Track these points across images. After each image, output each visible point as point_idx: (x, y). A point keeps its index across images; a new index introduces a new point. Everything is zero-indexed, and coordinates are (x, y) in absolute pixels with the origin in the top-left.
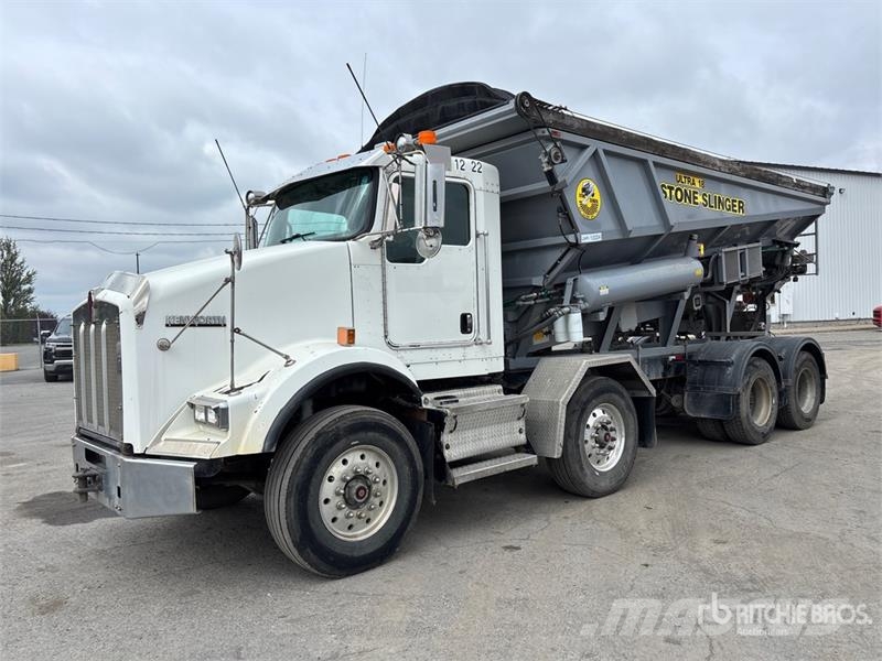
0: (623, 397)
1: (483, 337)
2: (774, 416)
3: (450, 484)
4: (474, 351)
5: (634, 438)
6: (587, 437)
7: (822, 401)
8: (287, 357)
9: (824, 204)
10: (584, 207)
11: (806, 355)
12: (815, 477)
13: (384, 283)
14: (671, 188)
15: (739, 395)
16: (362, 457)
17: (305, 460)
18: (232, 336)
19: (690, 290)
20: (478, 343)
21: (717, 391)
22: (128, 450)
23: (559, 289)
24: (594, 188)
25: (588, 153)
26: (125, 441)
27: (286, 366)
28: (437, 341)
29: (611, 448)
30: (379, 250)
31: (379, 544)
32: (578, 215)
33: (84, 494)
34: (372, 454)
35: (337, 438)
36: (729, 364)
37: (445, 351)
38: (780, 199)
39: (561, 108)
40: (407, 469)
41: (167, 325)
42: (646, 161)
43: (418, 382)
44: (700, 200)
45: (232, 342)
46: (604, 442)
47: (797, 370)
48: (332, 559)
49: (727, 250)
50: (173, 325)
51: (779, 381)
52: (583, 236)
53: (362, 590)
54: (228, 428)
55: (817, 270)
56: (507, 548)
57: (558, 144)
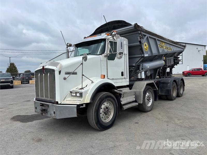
0: (152, 90)
1: (126, 77)
2: (176, 94)
3: (123, 109)
4: (124, 80)
5: (154, 99)
6: (146, 99)
7: (184, 91)
8: (92, 81)
9: (184, 49)
10: (145, 48)
11: (181, 81)
12: (189, 107)
13: (107, 65)
14: (159, 45)
15: (171, 90)
16: (107, 103)
17: (98, 104)
18: (82, 76)
19: (162, 67)
20: (125, 78)
21: (166, 89)
22: (57, 103)
23: (138, 67)
24: (147, 45)
25: (146, 37)
26: (56, 101)
27: (92, 83)
28: (117, 78)
29: (150, 101)
30: (106, 57)
31: (111, 123)
32: (144, 50)
33: (42, 114)
34: (109, 103)
35: (103, 99)
36: (168, 83)
37: (119, 80)
38: (177, 48)
39: (142, 27)
40: (115, 106)
41: (65, 74)
42: (156, 39)
43: (116, 87)
44: (164, 48)
45: (82, 78)
46: (149, 100)
47: (180, 84)
48: (102, 126)
49: (168, 58)
50: (67, 74)
51: (177, 87)
52: (145, 55)
53: (110, 133)
54: (82, 97)
55: (182, 63)
56: (136, 123)
57: (142, 35)
